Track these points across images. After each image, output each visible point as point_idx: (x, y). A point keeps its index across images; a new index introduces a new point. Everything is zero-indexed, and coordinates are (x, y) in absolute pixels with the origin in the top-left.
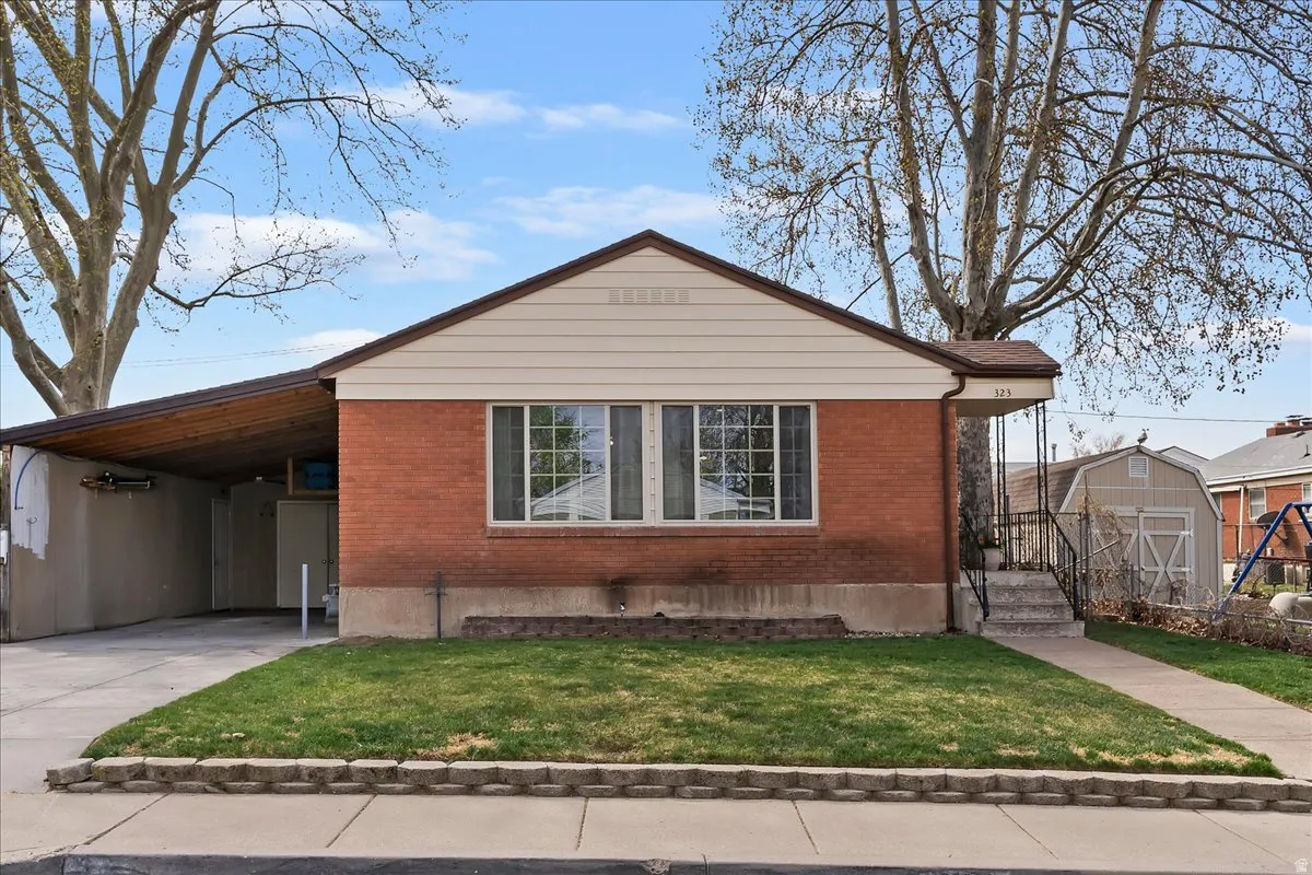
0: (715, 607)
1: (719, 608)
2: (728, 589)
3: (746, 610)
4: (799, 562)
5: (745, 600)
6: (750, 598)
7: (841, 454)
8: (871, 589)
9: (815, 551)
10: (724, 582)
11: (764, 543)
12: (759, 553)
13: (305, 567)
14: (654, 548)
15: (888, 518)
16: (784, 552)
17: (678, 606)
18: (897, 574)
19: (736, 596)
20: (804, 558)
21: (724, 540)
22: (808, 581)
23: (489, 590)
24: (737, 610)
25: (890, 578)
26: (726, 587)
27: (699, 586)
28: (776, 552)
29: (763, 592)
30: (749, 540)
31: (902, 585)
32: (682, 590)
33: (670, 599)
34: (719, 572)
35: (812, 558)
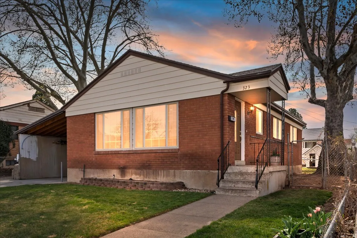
0: (148, 177)
1: (149, 178)
2: (151, 171)
3: (156, 179)
4: (172, 162)
5: (156, 175)
6: (157, 174)
7: (186, 121)
8: (195, 172)
9: (177, 157)
10: (150, 169)
11: (161, 155)
12: (160, 158)
13: (61, 162)
14: (132, 157)
15: (201, 144)
16: (167, 158)
17: (138, 176)
18: (205, 167)
19: (153, 173)
20: (174, 160)
21: (150, 154)
22: (175, 169)
23: (95, 170)
24: (153, 179)
25: (202, 168)
26: (150, 170)
27: (143, 170)
28: (165, 158)
29: (161, 172)
30: (158, 154)
31: (206, 171)
32: (139, 171)
33: (136, 174)
34: (149, 165)
35: (176, 160)
